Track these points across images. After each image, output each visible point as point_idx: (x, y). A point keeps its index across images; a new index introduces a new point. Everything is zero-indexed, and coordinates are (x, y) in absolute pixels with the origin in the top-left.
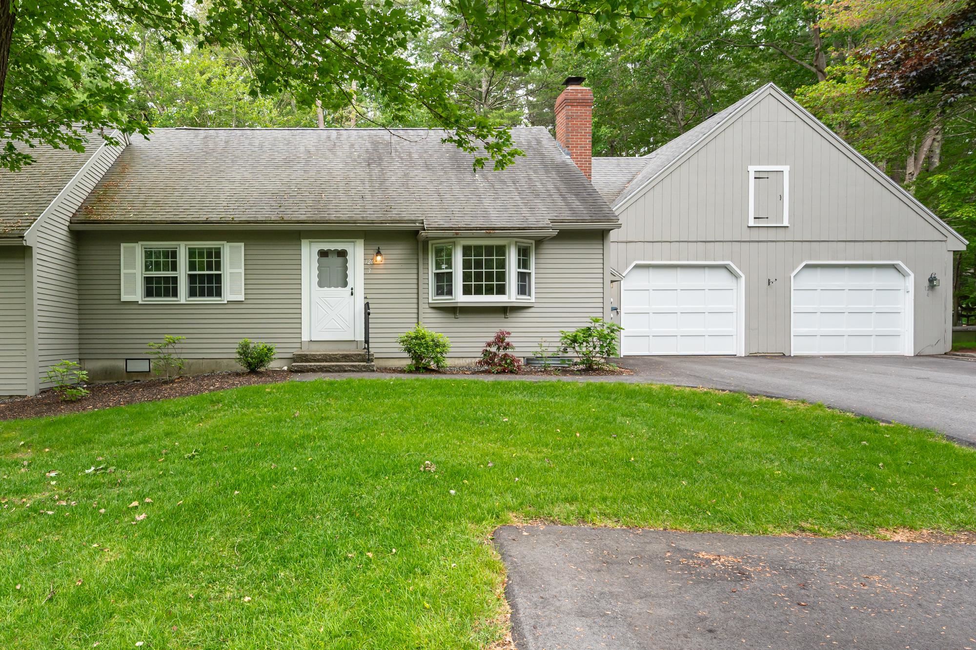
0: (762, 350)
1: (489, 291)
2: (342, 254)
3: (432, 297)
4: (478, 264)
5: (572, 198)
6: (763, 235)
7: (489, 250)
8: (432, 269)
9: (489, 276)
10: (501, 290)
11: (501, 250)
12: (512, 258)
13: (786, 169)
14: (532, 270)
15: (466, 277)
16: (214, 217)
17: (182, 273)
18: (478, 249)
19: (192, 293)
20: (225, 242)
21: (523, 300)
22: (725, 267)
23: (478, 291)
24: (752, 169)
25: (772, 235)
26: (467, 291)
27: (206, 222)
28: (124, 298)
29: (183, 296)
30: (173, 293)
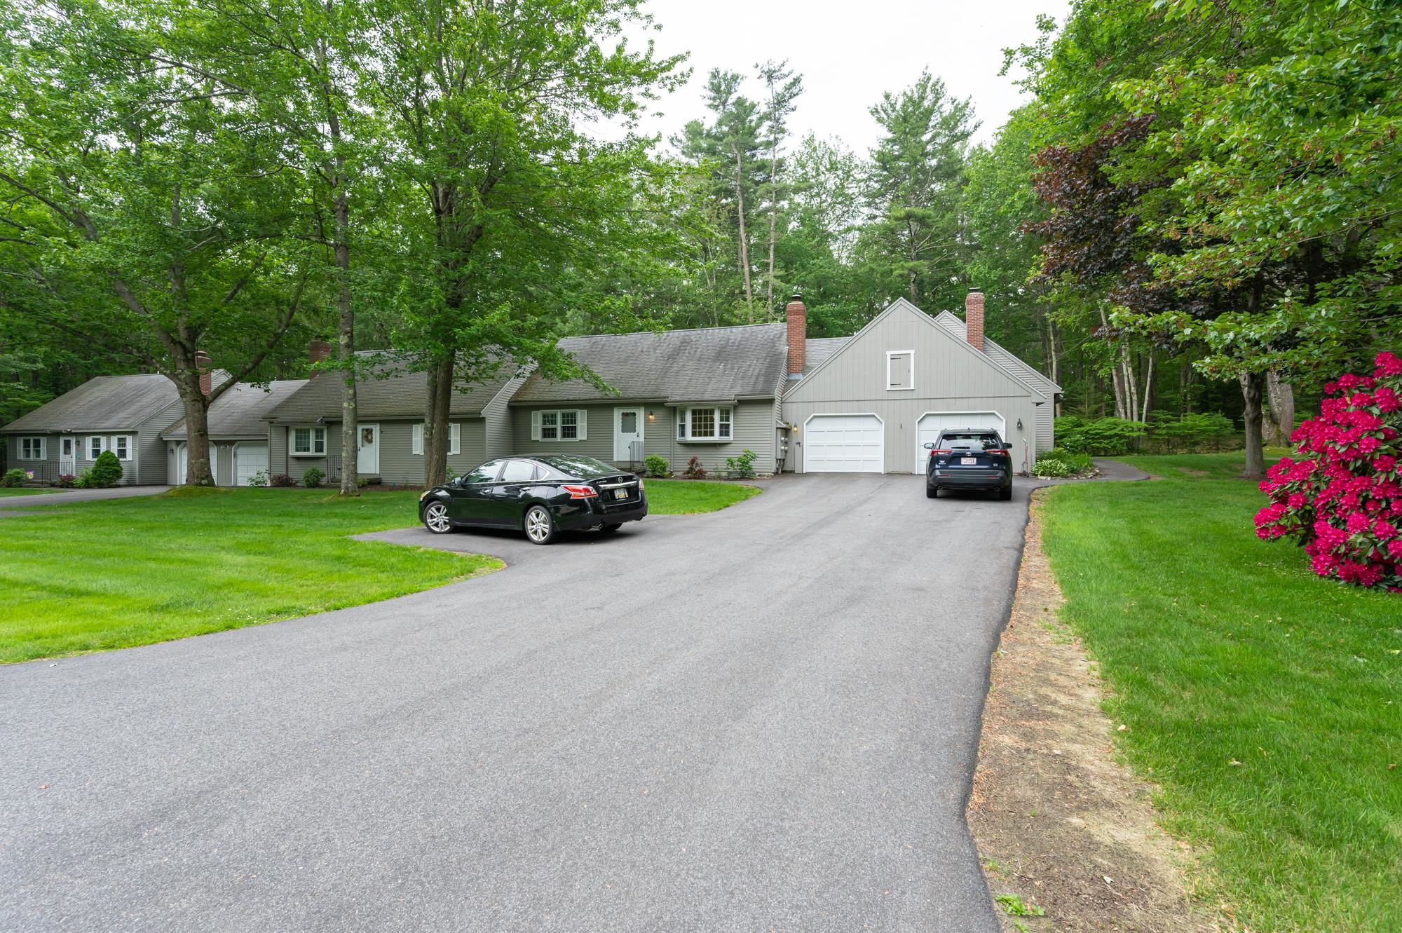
0: (897, 469)
1: (706, 435)
2: (634, 414)
3: (678, 438)
4: (700, 420)
5: (761, 379)
6: (897, 396)
7: (706, 412)
8: (678, 423)
9: (706, 426)
10: (712, 434)
11: (712, 412)
12: (717, 416)
13: (912, 352)
14: (731, 422)
15: (694, 427)
16: (571, 397)
17: (559, 426)
18: (700, 412)
19: (564, 436)
20: (577, 410)
21: (724, 439)
22: (873, 416)
23: (700, 435)
24: (889, 353)
25: (903, 395)
26: (694, 434)
27: (569, 400)
28: (533, 439)
29: (559, 438)
30: (554, 435)
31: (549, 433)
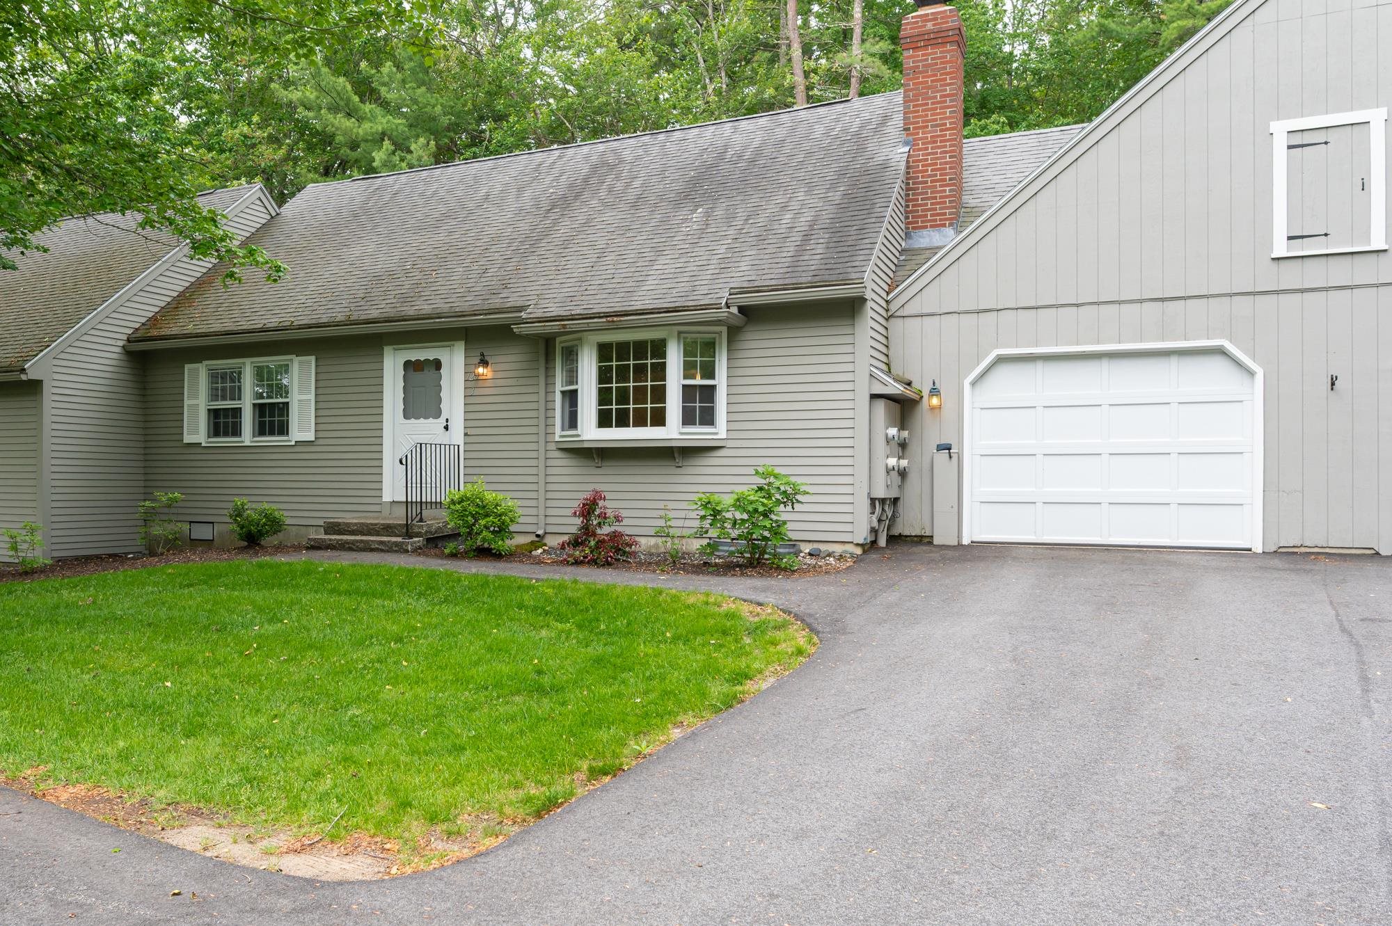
0: (1314, 537)
1: (640, 422)
2: (437, 364)
3: (557, 434)
4: (623, 374)
6: (1315, 275)
7: (640, 348)
8: (558, 385)
9: (640, 393)
10: (659, 419)
11: (659, 349)
13: (1376, 116)
14: (721, 380)
15: (604, 396)
16: (273, 322)
17: (247, 403)
18: (622, 349)
19: (260, 430)
20: (293, 357)
21: (698, 434)
22: (1220, 352)
23: (623, 422)
24: (1280, 129)
25: (1340, 273)
26: (604, 420)
27: (264, 330)
28: (187, 439)
29: (247, 436)
30: (236, 431)
31: (224, 422)
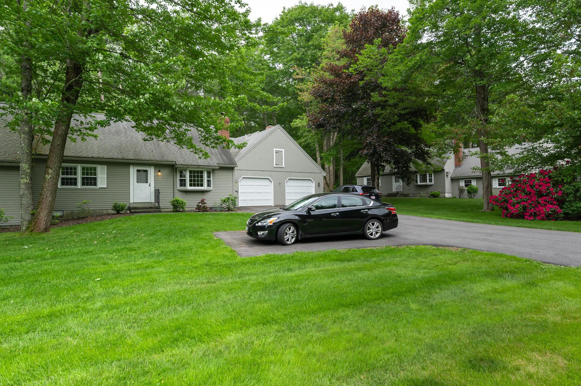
0: (278, 204)
1: (198, 185)
2: (146, 171)
3: (179, 187)
4: (194, 177)
5: (223, 156)
6: (278, 169)
7: (198, 172)
8: (178, 178)
9: (198, 181)
10: (202, 185)
11: (202, 172)
12: (205, 175)
13: (283, 150)
14: (211, 179)
15: (190, 181)
16: (95, 156)
17: (79, 176)
18: (194, 172)
19: (83, 184)
20: (98, 165)
21: (209, 188)
22: (268, 179)
23: (194, 185)
24: (275, 150)
26: (191, 185)
27: (92, 158)
29: (79, 185)
30: (75, 184)
